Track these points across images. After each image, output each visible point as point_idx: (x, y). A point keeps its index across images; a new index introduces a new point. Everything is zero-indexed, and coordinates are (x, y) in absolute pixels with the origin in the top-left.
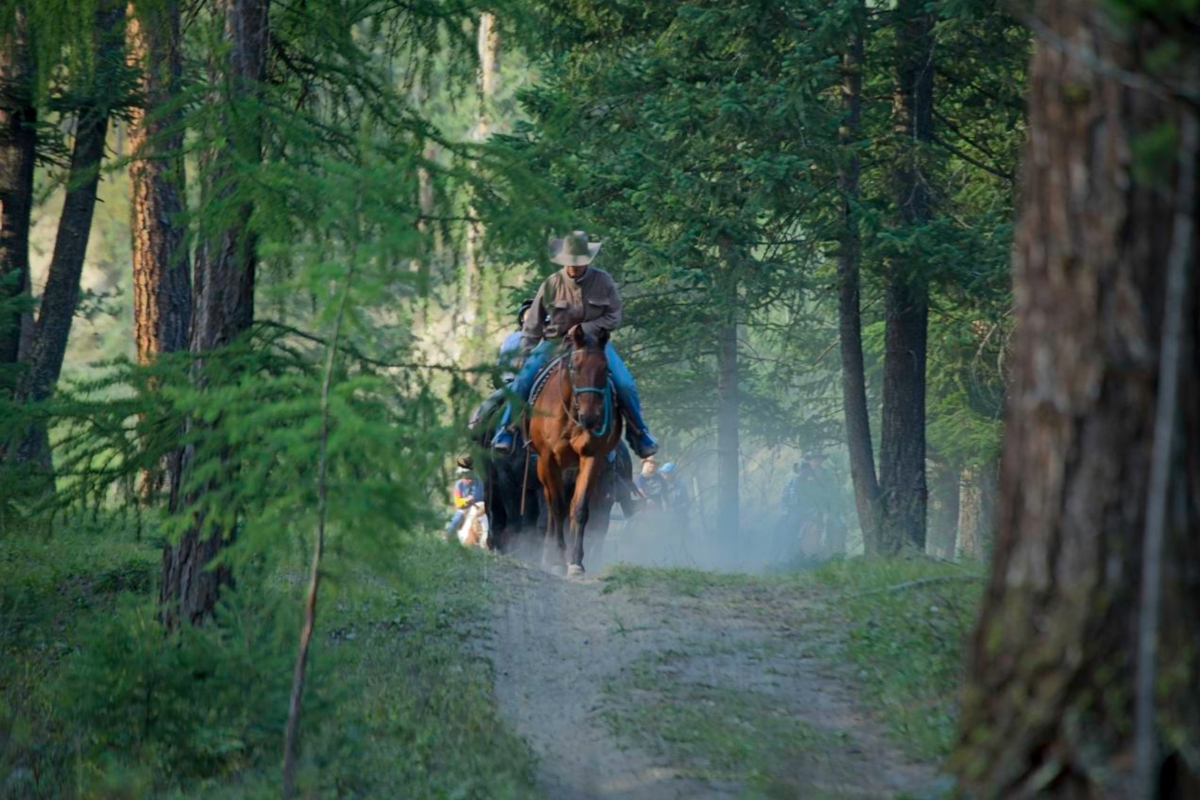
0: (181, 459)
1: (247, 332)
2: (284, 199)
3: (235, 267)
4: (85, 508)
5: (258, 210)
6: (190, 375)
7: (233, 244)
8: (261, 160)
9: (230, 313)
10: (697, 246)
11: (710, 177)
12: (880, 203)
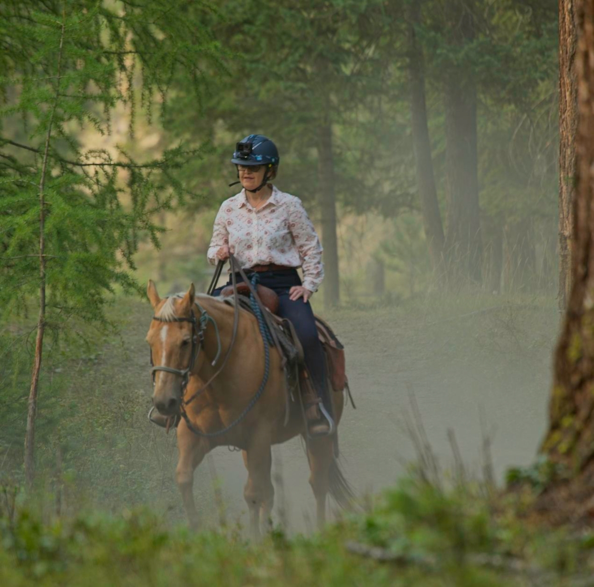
10: (301, 66)
11: (309, 14)
12: (437, 28)
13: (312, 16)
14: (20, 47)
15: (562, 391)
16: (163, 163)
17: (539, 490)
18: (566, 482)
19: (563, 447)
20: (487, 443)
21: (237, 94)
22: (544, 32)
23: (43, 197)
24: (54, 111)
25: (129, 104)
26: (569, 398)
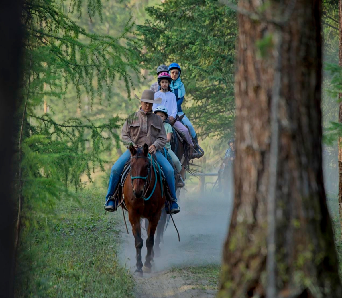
16: (109, 125)
25: (90, 93)
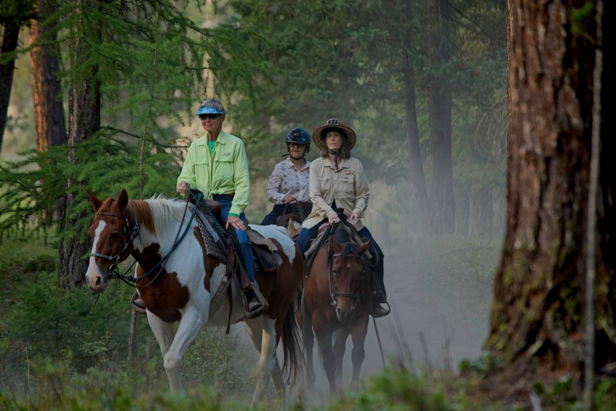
0: (66, 201)
1: (97, 133)
2: (114, 62)
3: (90, 99)
4: (18, 229)
5: (101, 68)
6: (69, 157)
7: (88, 87)
8: (101, 42)
9: (88, 123)
10: (329, 79)
11: (334, 42)
12: (423, 53)
13: (336, 43)
14: (128, 64)
15: (499, 306)
17: (483, 376)
18: (502, 370)
19: (500, 345)
20: (447, 343)
21: (284, 98)
22: (499, 56)
23: (142, 169)
24: (150, 109)
26: (504, 311)
